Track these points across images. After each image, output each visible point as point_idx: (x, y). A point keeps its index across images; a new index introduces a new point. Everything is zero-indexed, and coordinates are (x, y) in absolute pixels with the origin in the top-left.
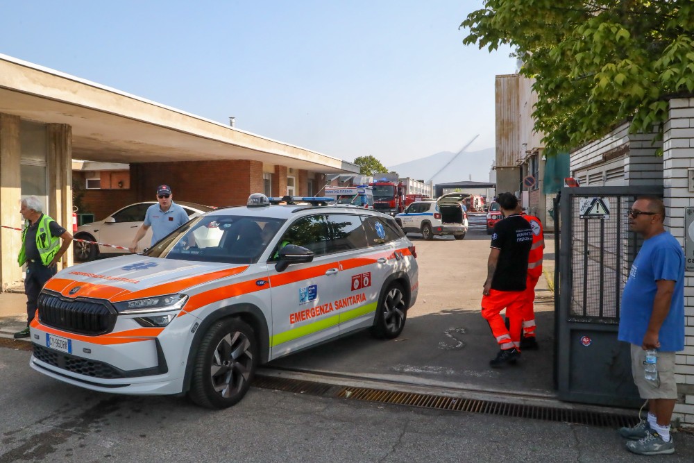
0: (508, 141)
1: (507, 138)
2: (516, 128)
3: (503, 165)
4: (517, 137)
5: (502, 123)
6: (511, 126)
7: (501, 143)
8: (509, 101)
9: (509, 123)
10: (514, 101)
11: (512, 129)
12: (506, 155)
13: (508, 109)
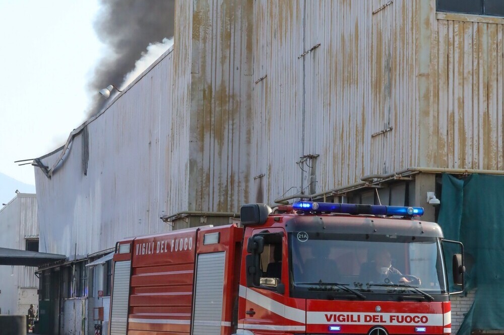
0: (221, 144)
1: (219, 136)
2: (244, 110)
3: (205, 211)
4: (244, 137)
5: (208, 94)
6: (229, 107)
7: (202, 149)
8: (227, 36)
9: (225, 96)
10: (239, 39)
11: (233, 113)
12: (215, 184)
13: (224, 58)
